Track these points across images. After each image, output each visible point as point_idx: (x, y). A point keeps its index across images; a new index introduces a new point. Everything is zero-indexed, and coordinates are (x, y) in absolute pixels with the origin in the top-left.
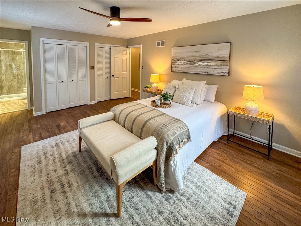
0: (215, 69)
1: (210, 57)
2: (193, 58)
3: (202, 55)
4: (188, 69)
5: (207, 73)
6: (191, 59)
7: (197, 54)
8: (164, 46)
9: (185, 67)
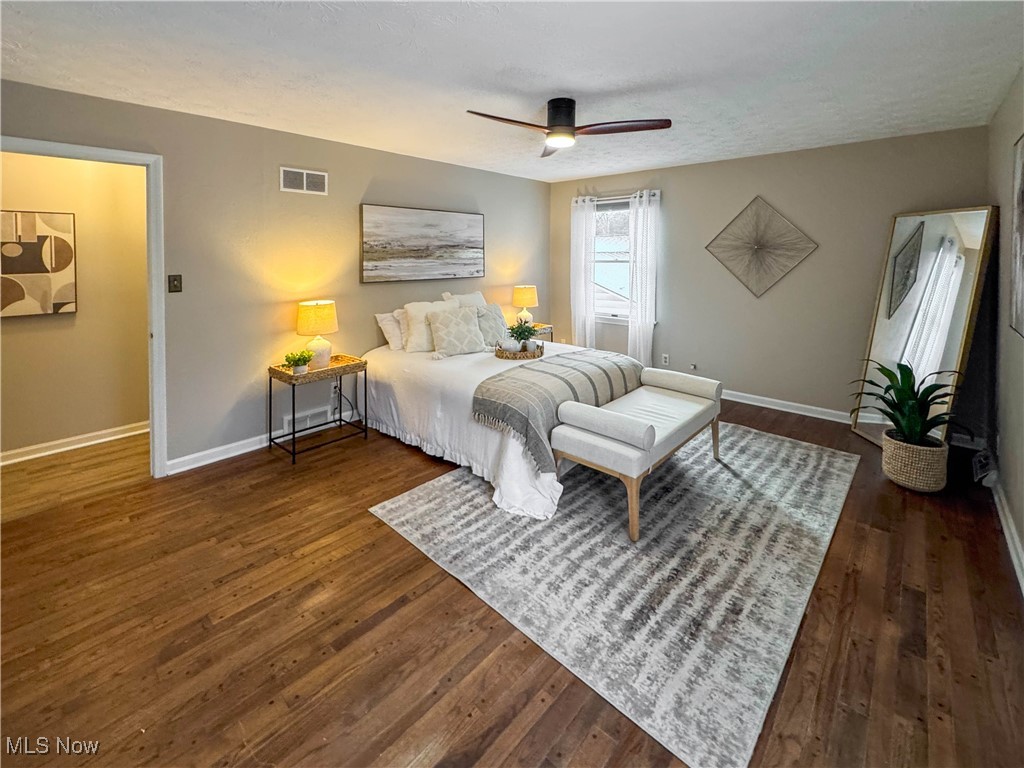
0: (465, 264)
1: (456, 241)
2: (423, 243)
3: (442, 234)
4: (415, 271)
5: (452, 276)
6: (419, 243)
7: (432, 232)
8: (325, 194)
9: (406, 265)
